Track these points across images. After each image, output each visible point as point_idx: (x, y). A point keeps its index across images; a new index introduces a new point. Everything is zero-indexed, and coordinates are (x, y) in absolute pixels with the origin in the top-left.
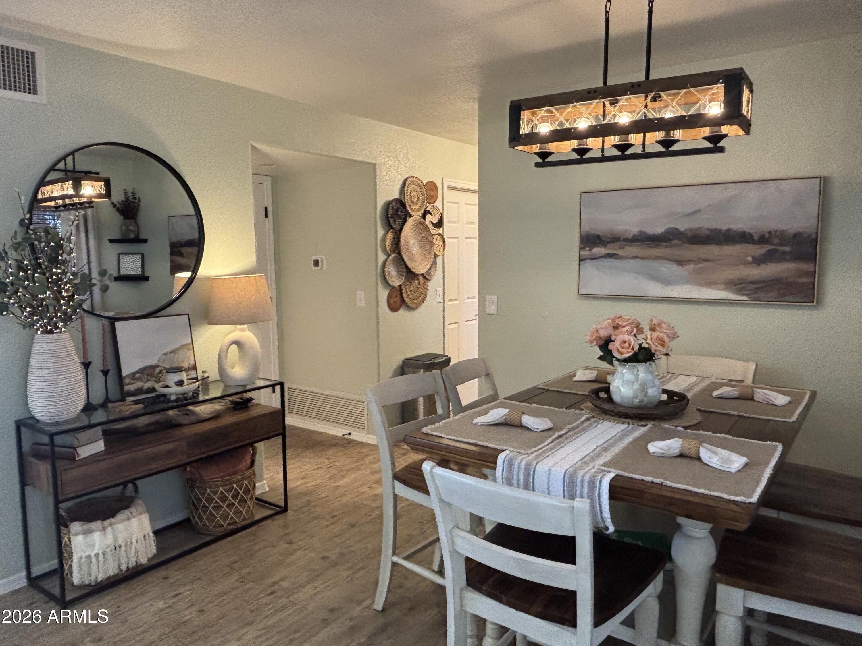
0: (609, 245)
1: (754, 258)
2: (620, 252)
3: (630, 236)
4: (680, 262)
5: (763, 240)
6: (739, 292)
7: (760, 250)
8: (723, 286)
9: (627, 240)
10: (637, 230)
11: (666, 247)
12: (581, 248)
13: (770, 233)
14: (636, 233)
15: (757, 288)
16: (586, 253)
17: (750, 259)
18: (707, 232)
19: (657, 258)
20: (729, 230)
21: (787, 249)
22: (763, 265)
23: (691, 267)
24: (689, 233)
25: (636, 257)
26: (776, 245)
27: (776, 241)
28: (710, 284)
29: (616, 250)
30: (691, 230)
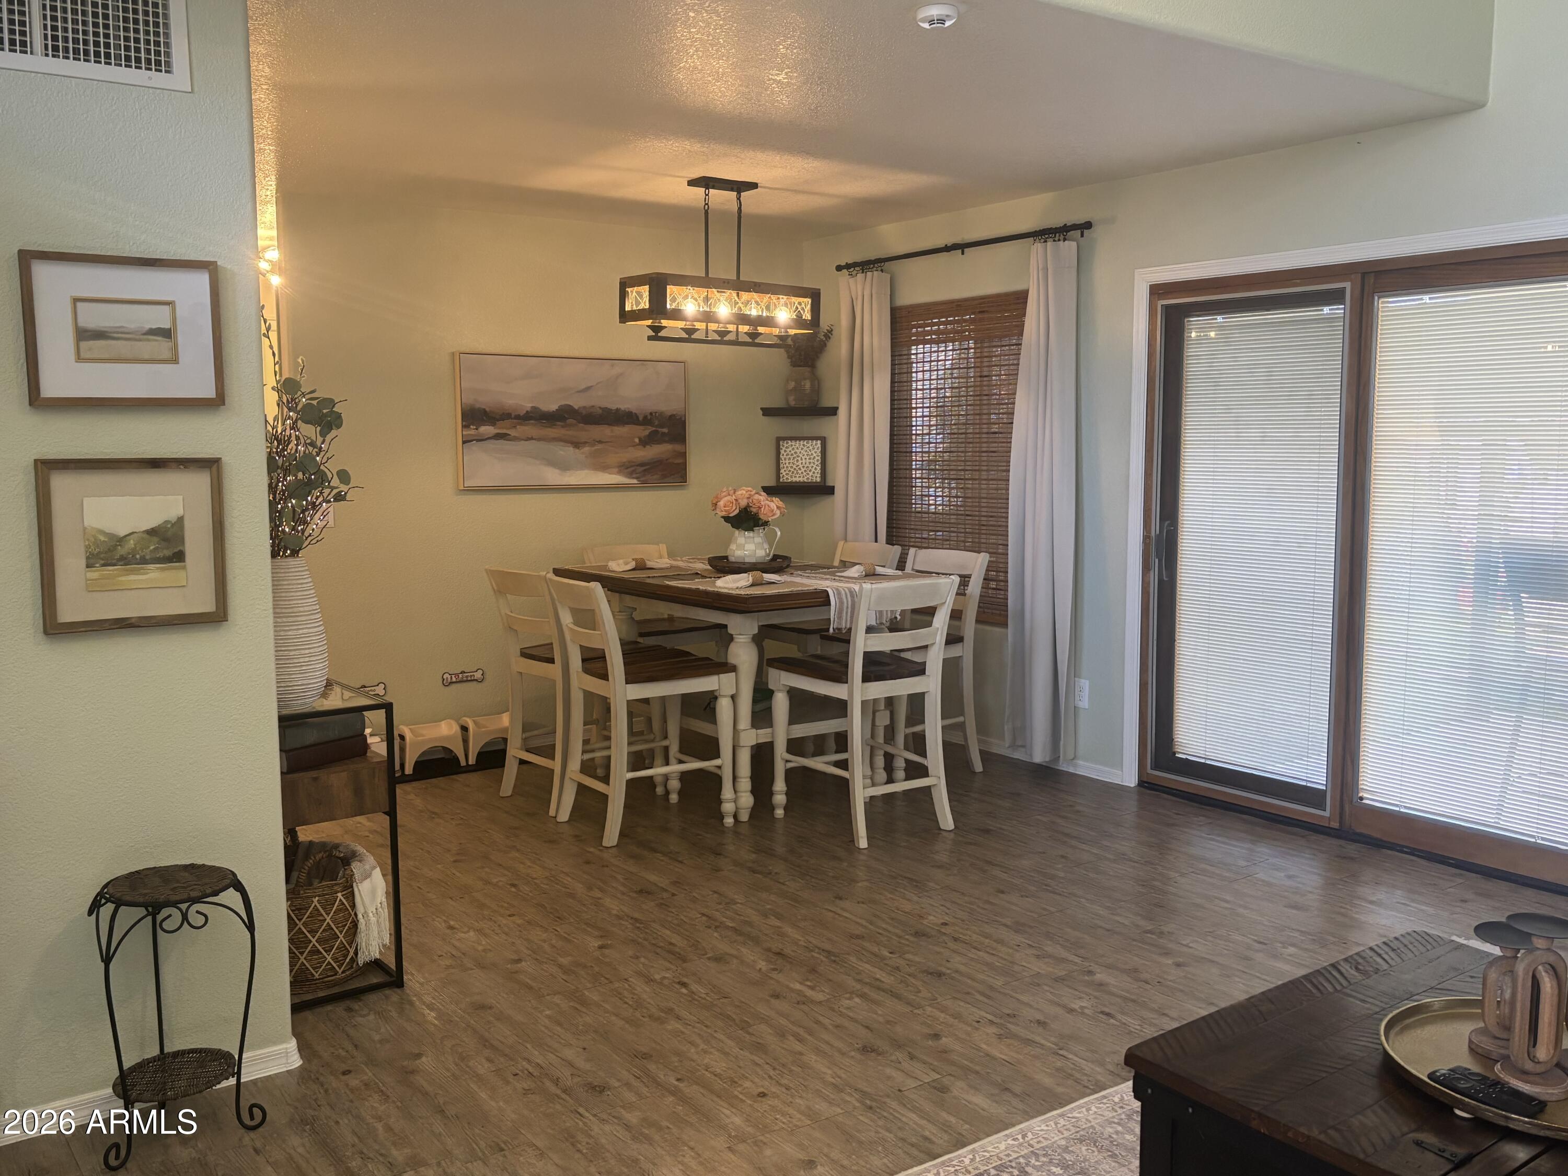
0: (499, 423)
1: (640, 440)
2: (513, 433)
3: (522, 413)
4: (577, 445)
5: (647, 420)
6: (630, 475)
7: (645, 431)
8: (616, 470)
9: (518, 417)
10: (531, 405)
11: (563, 427)
12: (465, 427)
13: (651, 414)
14: (529, 409)
15: (645, 470)
16: (471, 432)
17: (637, 440)
18: (600, 411)
19: (555, 439)
20: (618, 410)
21: (665, 430)
22: (648, 447)
23: (587, 449)
24: (584, 412)
25: (532, 439)
26: (656, 426)
27: (656, 423)
28: (604, 468)
29: (507, 429)
30: (584, 407)
